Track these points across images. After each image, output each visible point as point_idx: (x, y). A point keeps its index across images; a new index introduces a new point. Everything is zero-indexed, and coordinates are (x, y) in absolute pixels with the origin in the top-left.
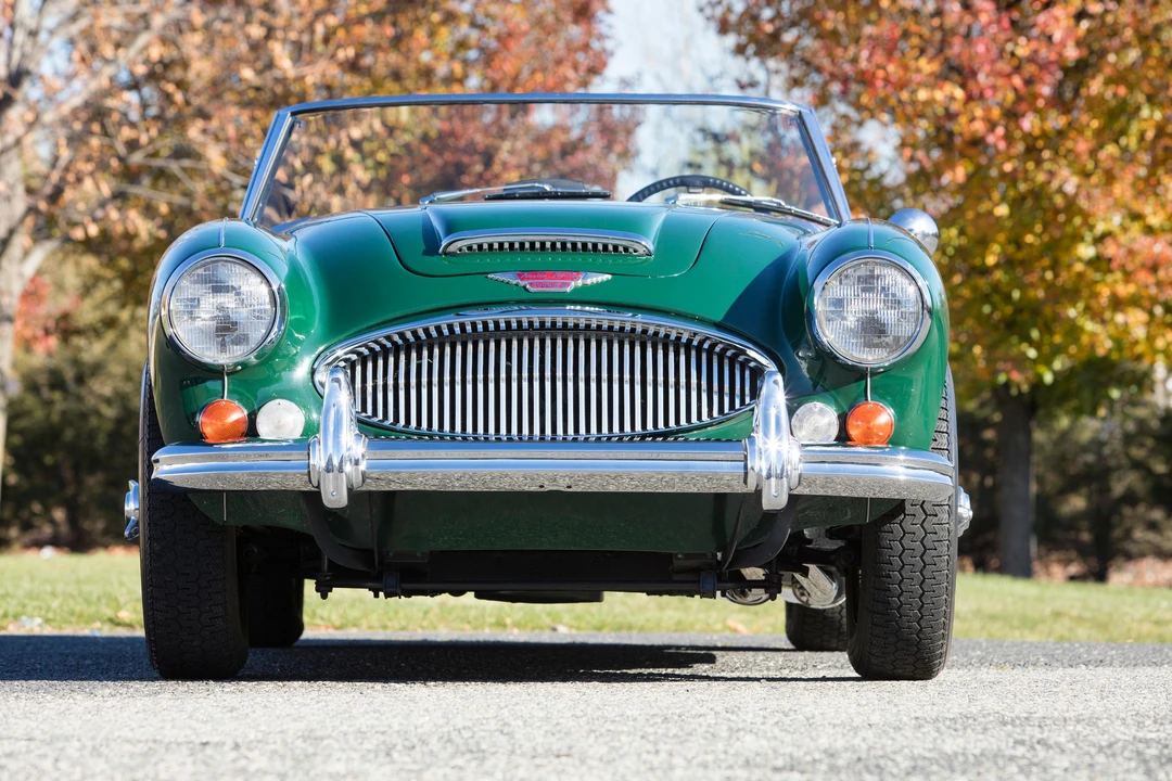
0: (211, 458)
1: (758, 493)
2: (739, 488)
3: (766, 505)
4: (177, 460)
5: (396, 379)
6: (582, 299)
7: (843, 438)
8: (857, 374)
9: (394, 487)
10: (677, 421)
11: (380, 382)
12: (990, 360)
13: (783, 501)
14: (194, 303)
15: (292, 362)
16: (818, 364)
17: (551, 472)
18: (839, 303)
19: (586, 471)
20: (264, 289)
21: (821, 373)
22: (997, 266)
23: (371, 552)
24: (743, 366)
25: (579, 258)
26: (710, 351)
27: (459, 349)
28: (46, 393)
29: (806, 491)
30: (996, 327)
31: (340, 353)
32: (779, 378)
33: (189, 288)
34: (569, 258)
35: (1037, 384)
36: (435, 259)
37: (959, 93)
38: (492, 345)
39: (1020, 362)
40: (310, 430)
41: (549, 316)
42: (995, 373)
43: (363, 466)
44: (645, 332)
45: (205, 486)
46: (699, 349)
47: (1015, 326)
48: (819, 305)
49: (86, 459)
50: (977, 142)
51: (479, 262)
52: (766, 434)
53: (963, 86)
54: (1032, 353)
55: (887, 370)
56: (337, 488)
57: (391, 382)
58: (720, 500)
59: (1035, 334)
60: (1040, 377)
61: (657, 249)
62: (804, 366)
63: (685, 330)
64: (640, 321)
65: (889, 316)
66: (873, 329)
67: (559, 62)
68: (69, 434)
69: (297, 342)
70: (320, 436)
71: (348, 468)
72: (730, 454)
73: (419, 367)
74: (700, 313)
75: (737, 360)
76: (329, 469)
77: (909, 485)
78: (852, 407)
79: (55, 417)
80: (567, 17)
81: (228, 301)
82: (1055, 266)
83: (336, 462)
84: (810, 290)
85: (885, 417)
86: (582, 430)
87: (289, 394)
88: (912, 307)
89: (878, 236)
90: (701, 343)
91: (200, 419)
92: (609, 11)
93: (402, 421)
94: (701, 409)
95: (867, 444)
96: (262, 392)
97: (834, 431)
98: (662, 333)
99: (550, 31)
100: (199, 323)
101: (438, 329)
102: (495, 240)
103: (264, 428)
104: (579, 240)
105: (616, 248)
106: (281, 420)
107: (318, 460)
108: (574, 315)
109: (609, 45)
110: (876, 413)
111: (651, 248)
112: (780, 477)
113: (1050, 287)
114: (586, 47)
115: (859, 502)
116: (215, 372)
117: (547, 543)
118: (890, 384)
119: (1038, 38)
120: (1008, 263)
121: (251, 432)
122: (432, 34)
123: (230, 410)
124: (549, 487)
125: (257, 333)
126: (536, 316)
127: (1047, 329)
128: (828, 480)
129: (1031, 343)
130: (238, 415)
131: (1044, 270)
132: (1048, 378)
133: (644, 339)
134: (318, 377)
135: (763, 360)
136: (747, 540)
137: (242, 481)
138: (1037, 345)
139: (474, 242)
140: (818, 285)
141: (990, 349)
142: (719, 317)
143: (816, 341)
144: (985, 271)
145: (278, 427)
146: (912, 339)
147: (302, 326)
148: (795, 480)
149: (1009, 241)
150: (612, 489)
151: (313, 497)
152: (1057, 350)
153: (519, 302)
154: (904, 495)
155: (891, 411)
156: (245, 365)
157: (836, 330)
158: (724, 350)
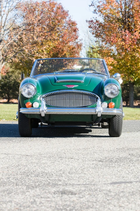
0: (27, 110)
1: (97, 114)
2: (95, 114)
3: (98, 116)
4: (23, 110)
5: (51, 99)
6: (75, 89)
7: (108, 107)
8: (110, 99)
9: (50, 113)
10: (87, 105)
11: (49, 99)
12: (128, 78)
13: (100, 116)
14: (25, 90)
15: (38, 97)
16: (105, 98)
17: (71, 112)
18: (108, 90)
19: (75, 112)
20: (34, 88)
21: (105, 99)
22: (129, 65)
23: (48, 121)
24: (95, 97)
25: (74, 83)
26: (91, 95)
27: (59, 95)
28: (5, 79)
29: (103, 114)
30: (129, 73)
31: (44, 96)
32: (100, 99)
33: (24, 88)
34: (73, 83)
35: (134, 81)
36: (56, 83)
37: (124, 43)
38: (63, 95)
39: (132, 78)
40: (40, 106)
41: (70, 91)
42: (129, 80)
43: (47, 111)
44: (83, 93)
45: (26, 113)
46: (90, 95)
47: (131, 73)
48: (105, 89)
49: (10, 88)
50: (126, 49)
51: (61, 84)
52: (98, 107)
53: (125, 42)
54: (134, 77)
55: (114, 98)
56: (43, 114)
57: (50, 99)
58: (92, 115)
59: (134, 74)
60: (135, 80)
61: (84, 82)
62: (103, 97)
63: (88, 93)
64: (82, 92)
65: (114, 91)
66: (112, 93)
67: (72, 37)
68: (8, 85)
69: (38, 94)
70: (41, 107)
71: (45, 111)
72: (94, 109)
73: (54, 97)
74: (90, 90)
75: (94, 96)
76: (42, 111)
77: (116, 113)
78: (109, 103)
79: (6, 82)
80: (73, 31)
81: (29, 89)
82: (136, 66)
83: (43, 110)
84: (104, 87)
85: (113, 104)
86: (75, 106)
87: (37, 101)
88: (117, 90)
89: (113, 80)
90: (90, 94)
91: (26, 104)
92: (78, 31)
93: (52, 105)
94: (90, 103)
95: (111, 108)
96: (34, 101)
97: (107, 106)
98: (85, 93)
99: (71, 33)
100: (26, 92)
101: (56, 93)
102: (63, 81)
103: (34, 106)
104: (74, 81)
105: (79, 82)
106: (36, 105)
107: (41, 110)
108: (74, 91)
109: (78, 35)
110: (112, 104)
111: (83, 82)
112: (100, 112)
113: (136, 68)
114: (75, 35)
115: (110, 115)
116: (28, 99)
117: (70, 121)
118: (114, 100)
119: (134, 36)
120: (130, 65)
121: (32, 106)
122: (55, 34)
123: (30, 103)
124: (70, 114)
125: (33, 93)
126: (69, 91)
127: (136, 74)
128: (106, 113)
129: (133, 76)
130: (31, 104)
131: (135, 66)
132: (136, 80)
133: (83, 94)
134: (41, 99)
135: (98, 97)
136: (96, 120)
137: (31, 113)
138: (134, 76)
139: (61, 81)
140: (105, 87)
141: (128, 76)
142: (92, 91)
143: (105, 94)
144: (128, 66)
145: (36, 106)
146: (117, 94)
147: (39, 92)
148: (102, 113)
149: (131, 62)
150: (78, 114)
151: (40, 115)
152: (137, 77)
153: (66, 89)
154: (116, 114)
155: (114, 103)
156: (31, 98)
157: (107, 93)
158: (93, 95)
